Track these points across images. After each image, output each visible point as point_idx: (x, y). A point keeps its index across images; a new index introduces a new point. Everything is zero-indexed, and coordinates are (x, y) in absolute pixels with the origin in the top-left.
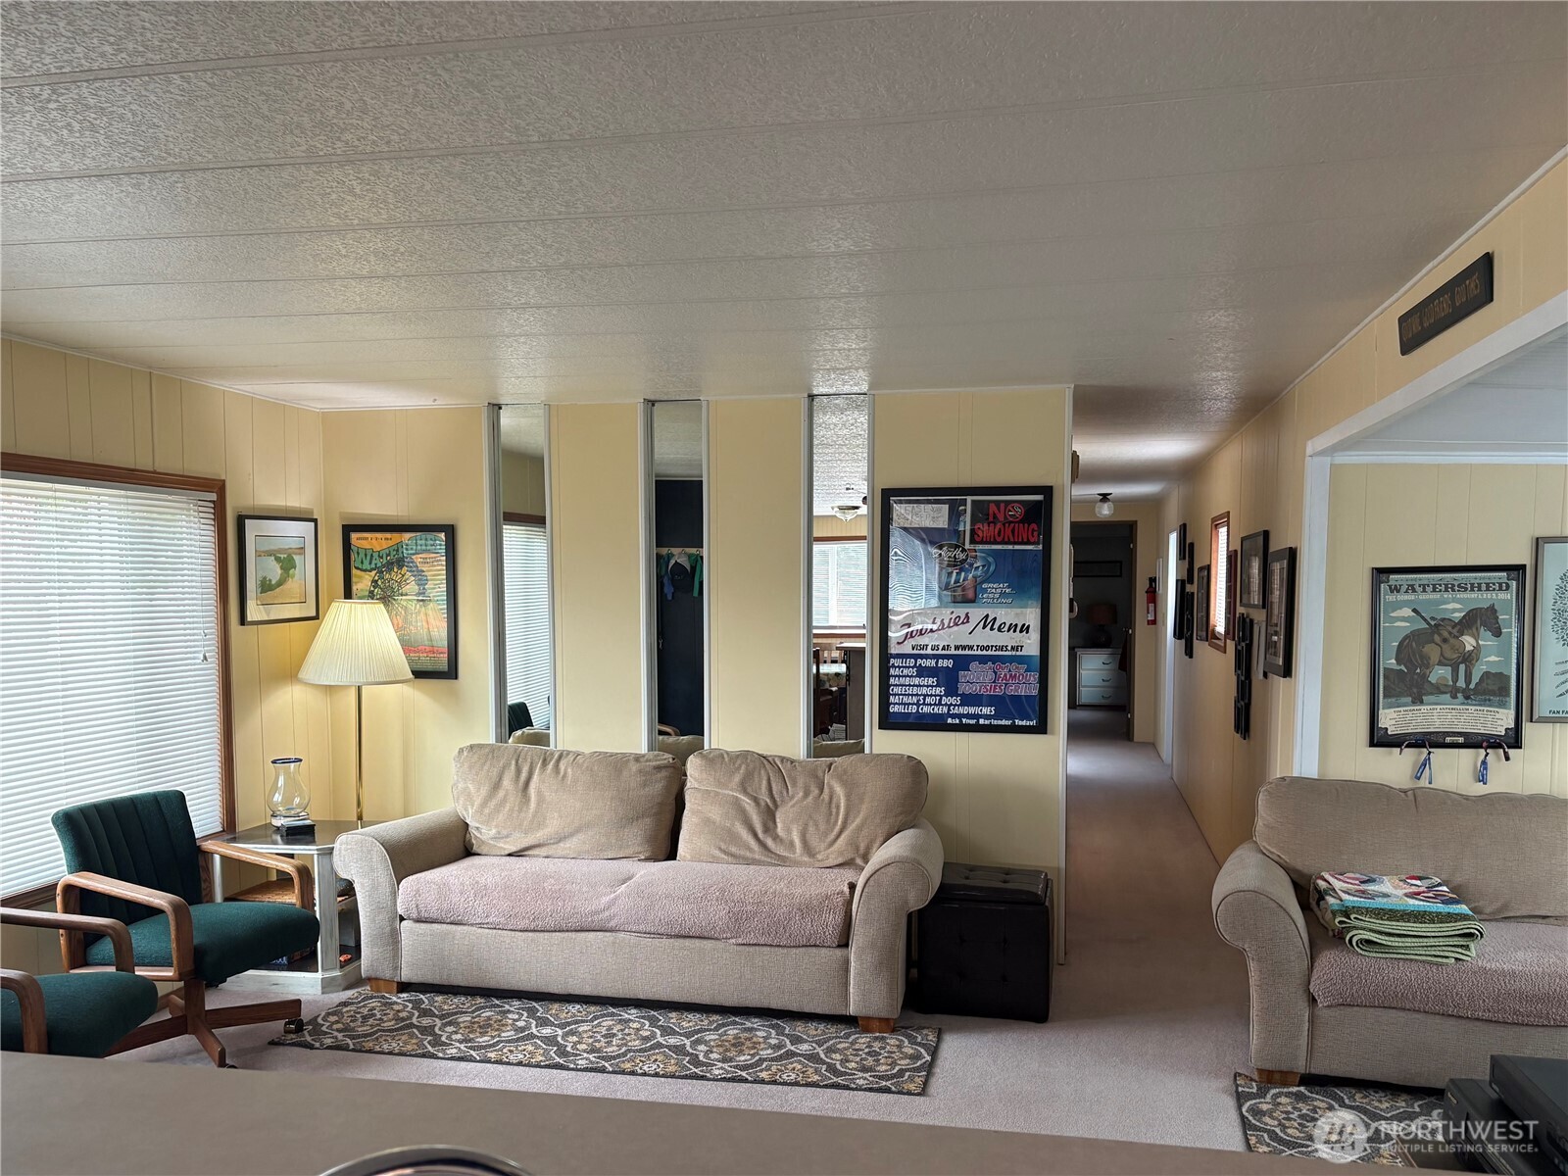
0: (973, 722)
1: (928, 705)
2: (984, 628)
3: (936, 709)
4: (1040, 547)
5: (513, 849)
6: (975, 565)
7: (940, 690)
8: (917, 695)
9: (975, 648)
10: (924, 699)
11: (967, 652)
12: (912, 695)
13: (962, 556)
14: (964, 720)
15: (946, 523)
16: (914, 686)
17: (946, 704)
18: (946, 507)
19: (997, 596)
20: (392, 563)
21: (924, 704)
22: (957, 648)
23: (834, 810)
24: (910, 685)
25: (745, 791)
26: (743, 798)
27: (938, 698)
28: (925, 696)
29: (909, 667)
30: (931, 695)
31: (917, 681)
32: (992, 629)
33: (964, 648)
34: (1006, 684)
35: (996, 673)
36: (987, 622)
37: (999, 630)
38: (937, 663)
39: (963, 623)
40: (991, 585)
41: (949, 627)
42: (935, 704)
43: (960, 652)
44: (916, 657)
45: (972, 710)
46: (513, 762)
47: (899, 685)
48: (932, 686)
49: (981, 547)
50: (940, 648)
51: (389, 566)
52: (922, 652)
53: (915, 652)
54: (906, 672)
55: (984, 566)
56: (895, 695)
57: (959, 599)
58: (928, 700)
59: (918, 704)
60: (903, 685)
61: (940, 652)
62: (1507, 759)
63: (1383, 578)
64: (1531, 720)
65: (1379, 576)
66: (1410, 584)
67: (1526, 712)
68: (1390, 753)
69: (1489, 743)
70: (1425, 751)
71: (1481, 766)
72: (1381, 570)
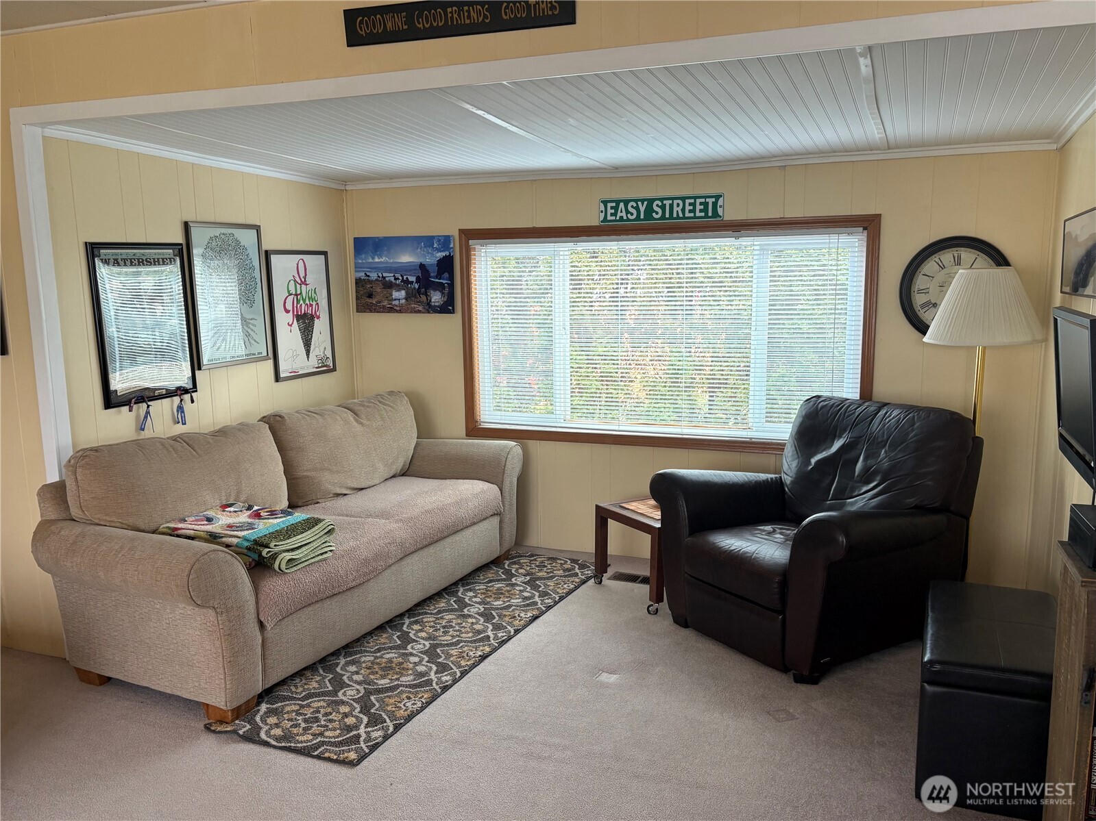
62: (192, 401)
63: (96, 253)
64: (200, 369)
65: (93, 250)
66: (115, 257)
67: (196, 363)
68: (120, 412)
69: (181, 391)
70: (144, 405)
71: (178, 411)
72: (92, 244)
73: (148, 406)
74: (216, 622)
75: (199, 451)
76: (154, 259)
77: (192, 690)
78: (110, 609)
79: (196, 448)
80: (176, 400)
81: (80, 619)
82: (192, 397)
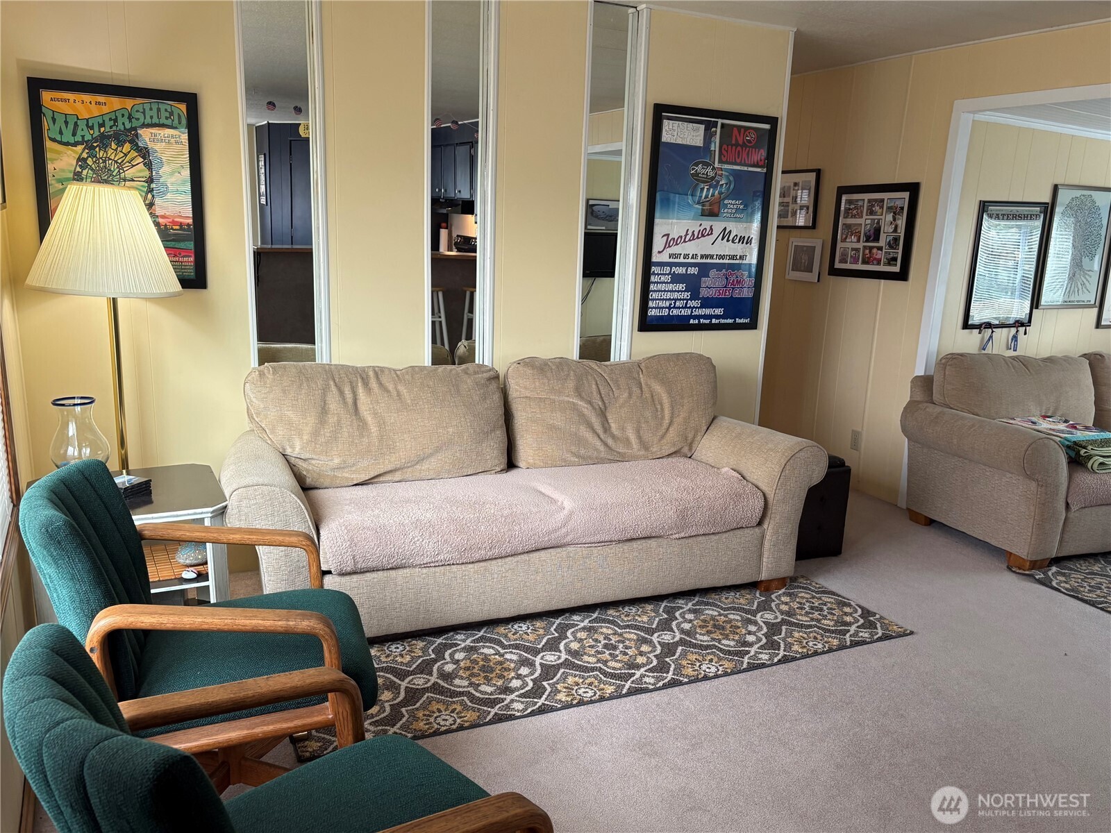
0: (707, 321)
1: (677, 308)
2: (722, 240)
3: (683, 312)
4: (765, 170)
5: (364, 477)
6: (721, 183)
7: (687, 295)
8: (670, 299)
9: (715, 257)
10: (675, 303)
11: (709, 261)
12: (666, 300)
13: (711, 174)
14: (701, 320)
15: (702, 142)
16: (668, 291)
17: (690, 307)
18: (703, 127)
19: (734, 211)
20: (109, 137)
21: (674, 307)
22: (702, 257)
23: (659, 407)
24: (665, 291)
25: (580, 397)
26: (579, 403)
27: (685, 301)
28: (676, 300)
29: (665, 274)
30: (680, 300)
31: (671, 287)
32: (728, 241)
33: (707, 256)
34: (733, 288)
35: (727, 278)
36: (725, 234)
37: (733, 242)
38: (687, 271)
39: (708, 235)
40: (730, 201)
41: (698, 238)
42: (682, 308)
43: (704, 261)
44: (671, 265)
45: (708, 311)
46: (332, 383)
47: (656, 291)
48: (682, 291)
49: (726, 166)
50: (690, 256)
51: (103, 140)
52: (676, 260)
53: (671, 260)
54: (663, 278)
55: (726, 184)
56: (653, 300)
57: (707, 213)
58: (677, 304)
59: (669, 308)
60: (659, 291)
61: (690, 261)
62: (1025, 334)
63: (986, 209)
64: (1037, 308)
65: (984, 207)
66: (997, 213)
67: (1035, 303)
68: (971, 333)
69: (1019, 324)
70: (990, 331)
71: (1012, 339)
72: (985, 202)
73: (993, 332)
74: (1035, 492)
75: (1031, 371)
76: (1024, 215)
77: (1001, 540)
78: (948, 471)
79: (1029, 368)
80: (1013, 330)
81: (922, 475)
82: (1026, 330)
